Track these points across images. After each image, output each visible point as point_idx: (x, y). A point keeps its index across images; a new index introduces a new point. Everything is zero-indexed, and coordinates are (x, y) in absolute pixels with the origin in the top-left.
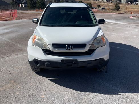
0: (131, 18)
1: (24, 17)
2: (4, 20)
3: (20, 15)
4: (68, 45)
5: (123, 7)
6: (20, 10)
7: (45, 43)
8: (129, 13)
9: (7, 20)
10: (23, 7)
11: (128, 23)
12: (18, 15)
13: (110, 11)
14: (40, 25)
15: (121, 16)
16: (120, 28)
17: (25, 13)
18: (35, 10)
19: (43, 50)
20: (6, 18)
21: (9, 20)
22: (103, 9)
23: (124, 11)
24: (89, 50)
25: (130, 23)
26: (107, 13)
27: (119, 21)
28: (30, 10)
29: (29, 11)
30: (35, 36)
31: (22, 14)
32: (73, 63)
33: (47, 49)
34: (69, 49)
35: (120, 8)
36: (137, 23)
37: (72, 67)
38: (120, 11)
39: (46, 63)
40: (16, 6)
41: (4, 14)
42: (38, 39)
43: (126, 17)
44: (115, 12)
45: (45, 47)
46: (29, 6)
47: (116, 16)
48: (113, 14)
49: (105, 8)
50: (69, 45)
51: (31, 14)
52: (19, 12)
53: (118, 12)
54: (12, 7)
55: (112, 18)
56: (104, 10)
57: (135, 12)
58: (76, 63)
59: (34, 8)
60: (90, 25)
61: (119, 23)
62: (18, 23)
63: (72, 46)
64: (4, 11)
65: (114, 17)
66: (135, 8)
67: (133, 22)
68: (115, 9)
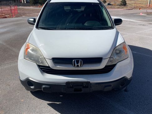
0: (141, 14)
1: (25, 13)
2: (3, 17)
3: (21, 12)
4: (75, 60)
5: (130, 2)
6: (22, 6)
7: (41, 56)
8: (137, 9)
9: (6, 18)
10: (25, 2)
11: (138, 20)
12: (19, 12)
13: (117, 7)
14: (37, 27)
15: (129, 12)
16: (130, 26)
17: (27, 10)
18: (37, 6)
19: (39, 66)
20: (5, 15)
21: (9, 17)
22: (109, 4)
23: (132, 7)
24: (106, 66)
25: (141, 21)
26: (113, 9)
27: (129, 18)
28: (32, 6)
29: (31, 8)
30: (28, 45)
31: (23, 10)
32: (84, 87)
33: (45, 65)
34: (78, 66)
35: (126, 4)
36: (149, 21)
37: (82, 92)
38: (127, 7)
39: (44, 86)
40: (18, 2)
41: (4, 10)
42: (33, 50)
43: (135, 14)
44: (122, 8)
45: (42, 63)
46: (31, 2)
47: (124, 12)
48: (120, 9)
49: (111, 3)
50: (78, 60)
51: (33, 10)
52: (20, 9)
53: (125, 8)
54: (14, 3)
55: (120, 14)
56: (110, 6)
57: (143, 7)
58: (88, 87)
59: (37, 4)
60: (104, 26)
61: (128, 20)
62: (17, 21)
63: (81, 61)
64: (4, 7)
65: (122, 13)
66: (142, 4)
67: (144, 19)
68: (121, 5)
